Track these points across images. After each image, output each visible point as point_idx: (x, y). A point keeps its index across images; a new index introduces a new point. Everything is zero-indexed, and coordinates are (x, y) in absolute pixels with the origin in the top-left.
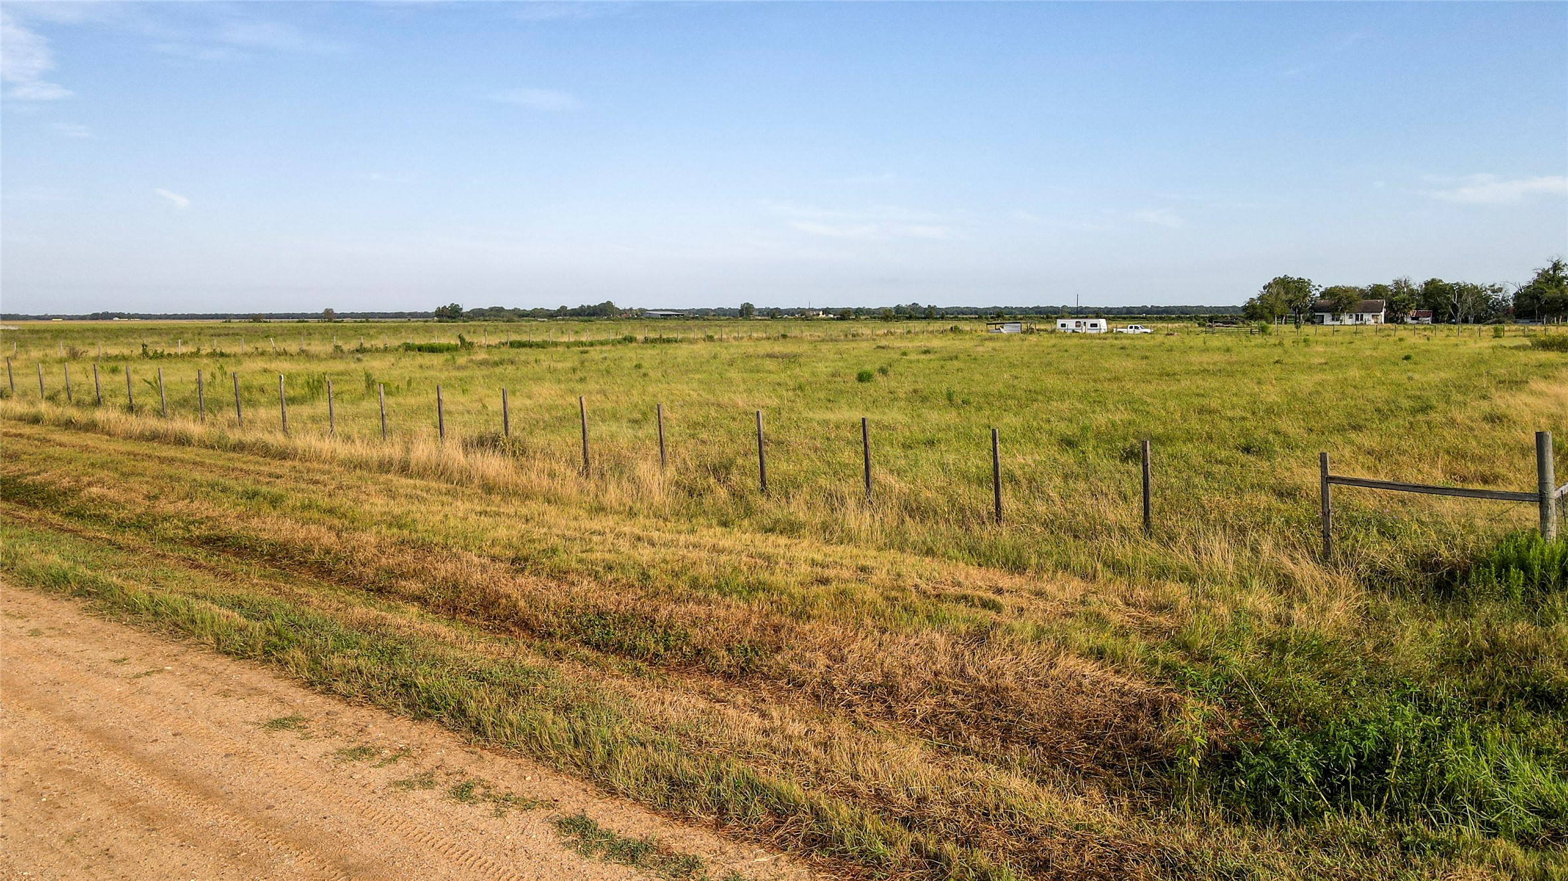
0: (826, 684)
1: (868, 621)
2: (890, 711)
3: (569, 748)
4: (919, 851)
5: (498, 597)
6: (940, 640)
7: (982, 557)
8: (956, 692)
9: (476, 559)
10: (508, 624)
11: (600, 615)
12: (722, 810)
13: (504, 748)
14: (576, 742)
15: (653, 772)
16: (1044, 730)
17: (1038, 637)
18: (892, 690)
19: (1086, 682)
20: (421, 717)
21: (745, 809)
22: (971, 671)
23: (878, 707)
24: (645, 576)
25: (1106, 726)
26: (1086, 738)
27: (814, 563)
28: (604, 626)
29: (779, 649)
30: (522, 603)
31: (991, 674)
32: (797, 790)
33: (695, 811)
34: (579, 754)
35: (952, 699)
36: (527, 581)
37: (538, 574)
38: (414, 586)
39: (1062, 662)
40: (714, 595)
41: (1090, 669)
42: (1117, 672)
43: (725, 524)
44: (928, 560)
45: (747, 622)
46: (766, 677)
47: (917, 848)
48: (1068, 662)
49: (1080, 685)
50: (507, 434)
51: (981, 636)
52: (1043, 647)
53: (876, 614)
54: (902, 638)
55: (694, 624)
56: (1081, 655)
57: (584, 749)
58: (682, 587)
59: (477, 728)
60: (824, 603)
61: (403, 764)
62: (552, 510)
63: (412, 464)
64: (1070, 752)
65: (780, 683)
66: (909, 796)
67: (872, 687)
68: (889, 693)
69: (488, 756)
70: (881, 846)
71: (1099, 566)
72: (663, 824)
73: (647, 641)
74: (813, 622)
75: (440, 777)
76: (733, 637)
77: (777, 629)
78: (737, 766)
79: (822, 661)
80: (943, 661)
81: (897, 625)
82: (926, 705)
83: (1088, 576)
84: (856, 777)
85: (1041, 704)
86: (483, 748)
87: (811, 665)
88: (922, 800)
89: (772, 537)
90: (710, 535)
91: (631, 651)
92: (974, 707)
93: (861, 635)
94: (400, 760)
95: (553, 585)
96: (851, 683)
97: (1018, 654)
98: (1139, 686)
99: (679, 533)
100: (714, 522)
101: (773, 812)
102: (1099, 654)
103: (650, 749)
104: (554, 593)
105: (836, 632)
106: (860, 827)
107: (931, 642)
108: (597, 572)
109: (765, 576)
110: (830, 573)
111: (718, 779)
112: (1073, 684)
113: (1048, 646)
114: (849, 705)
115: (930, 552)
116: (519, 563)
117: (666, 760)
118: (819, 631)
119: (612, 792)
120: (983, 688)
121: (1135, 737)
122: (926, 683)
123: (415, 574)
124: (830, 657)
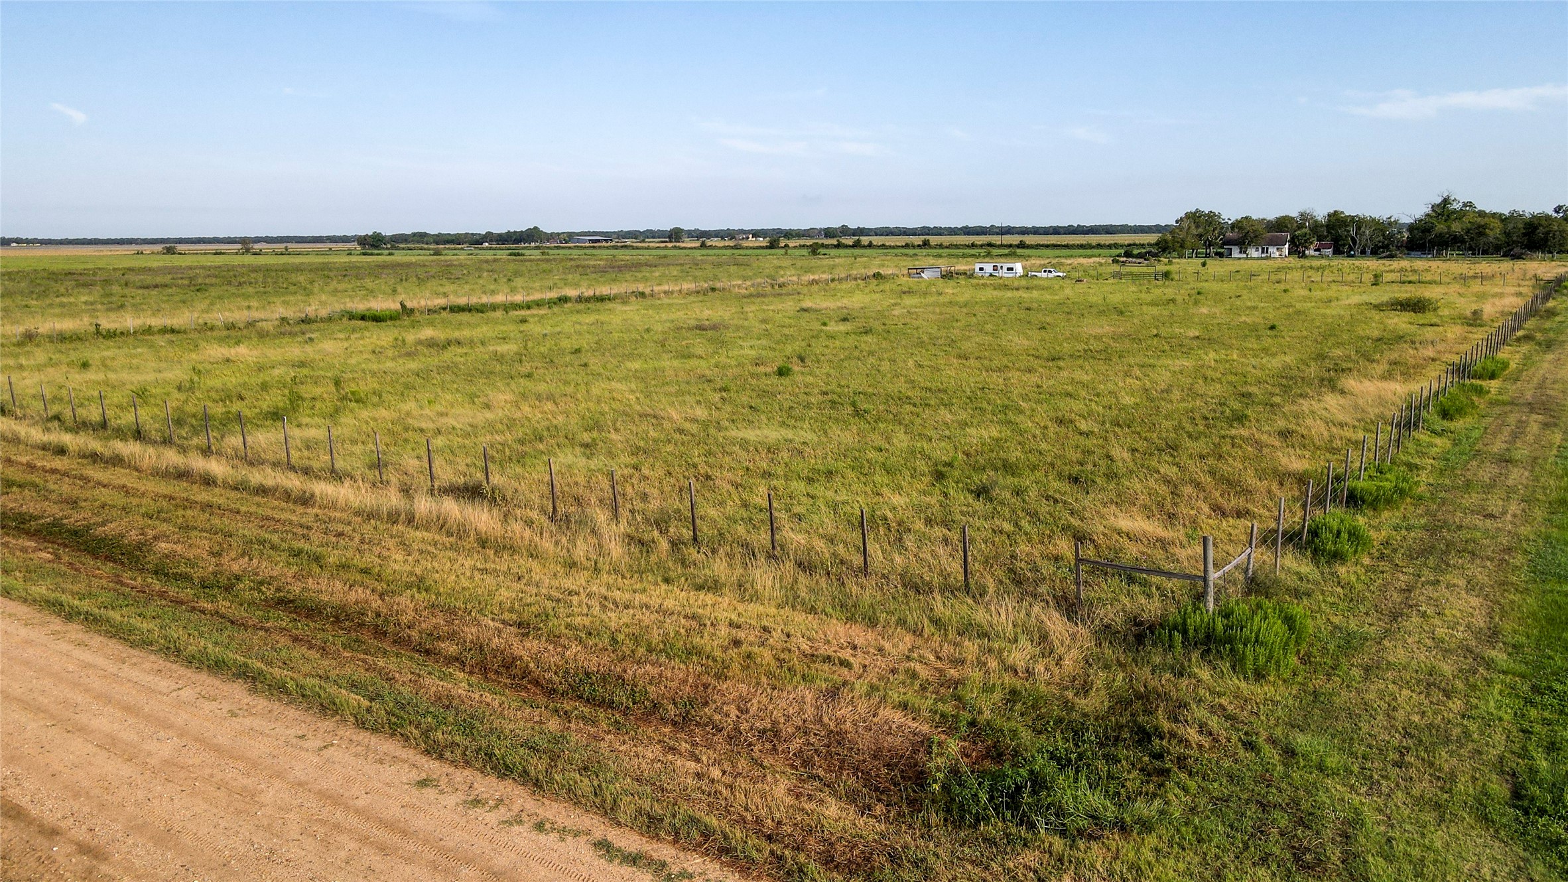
0: (737, 729)
1: (764, 680)
2: (774, 748)
3: (592, 797)
4: (773, 854)
5: (514, 659)
6: (809, 697)
7: (850, 611)
8: (815, 734)
9: (492, 624)
10: (524, 682)
11: (587, 674)
12: (677, 834)
13: (555, 797)
14: (596, 794)
15: (639, 811)
16: (864, 761)
17: (869, 695)
18: (777, 734)
19: (894, 726)
20: (502, 776)
21: (688, 833)
22: (826, 719)
23: (768, 746)
24: (614, 640)
25: (902, 757)
26: (889, 765)
27: (731, 624)
28: (592, 684)
29: (706, 704)
30: (532, 665)
31: (839, 722)
32: (715, 822)
33: (662, 834)
34: (597, 801)
35: (812, 740)
36: (533, 644)
37: (539, 638)
38: (451, 649)
39: (881, 712)
40: (663, 658)
41: (898, 717)
42: (914, 719)
43: (667, 580)
44: (810, 617)
45: (685, 681)
46: (698, 724)
47: (772, 852)
48: (886, 713)
49: (890, 728)
50: (488, 483)
51: (833, 693)
52: (872, 701)
53: (770, 675)
54: (785, 694)
55: (651, 683)
56: (893, 708)
57: (600, 798)
58: (641, 651)
59: (537, 784)
60: (735, 666)
61: (502, 809)
62: (535, 564)
63: (417, 516)
64: (877, 776)
65: (707, 728)
66: (773, 821)
67: (765, 731)
68: (775, 736)
69: (547, 802)
70: (754, 852)
71: (926, 622)
72: (647, 842)
73: (621, 697)
74: (728, 682)
75: (525, 818)
76: (677, 693)
77: (706, 686)
78: (684, 808)
79: (734, 713)
80: (810, 712)
81: (783, 683)
82: (796, 744)
83: (917, 632)
84: (747, 809)
85: (865, 742)
86: (543, 797)
87: (727, 715)
88: (779, 823)
89: (702, 595)
90: (657, 594)
91: (611, 705)
92: (825, 746)
93: (759, 692)
94: (500, 807)
95: (551, 647)
96: (751, 729)
97: (855, 707)
98: (925, 728)
99: (635, 592)
100: (659, 579)
101: (703, 834)
102: (904, 706)
103: (636, 797)
104: (552, 657)
105: (743, 688)
106: (746, 842)
107: (803, 697)
108: (581, 638)
109: (697, 640)
110: (741, 635)
111: (674, 816)
112: (886, 727)
113: (875, 699)
114: (750, 745)
115: (813, 610)
116: (524, 628)
117: (646, 804)
118: (733, 688)
119: (619, 824)
120: (832, 732)
121: (916, 765)
122: (797, 728)
123: (451, 637)
124: (739, 709)
